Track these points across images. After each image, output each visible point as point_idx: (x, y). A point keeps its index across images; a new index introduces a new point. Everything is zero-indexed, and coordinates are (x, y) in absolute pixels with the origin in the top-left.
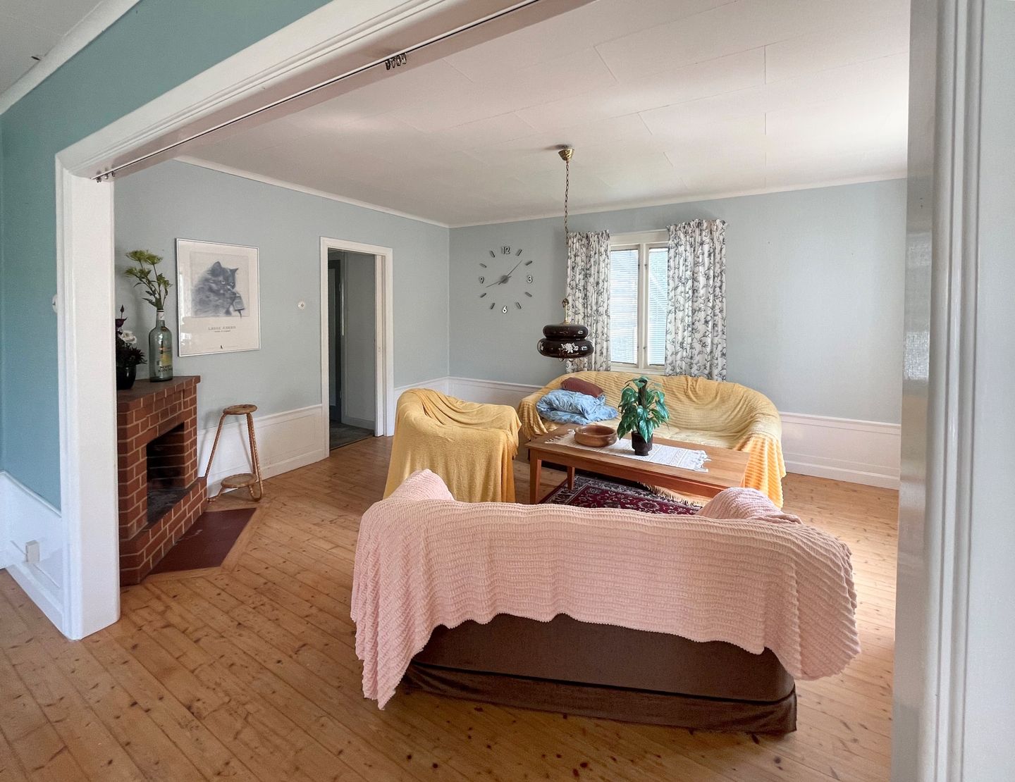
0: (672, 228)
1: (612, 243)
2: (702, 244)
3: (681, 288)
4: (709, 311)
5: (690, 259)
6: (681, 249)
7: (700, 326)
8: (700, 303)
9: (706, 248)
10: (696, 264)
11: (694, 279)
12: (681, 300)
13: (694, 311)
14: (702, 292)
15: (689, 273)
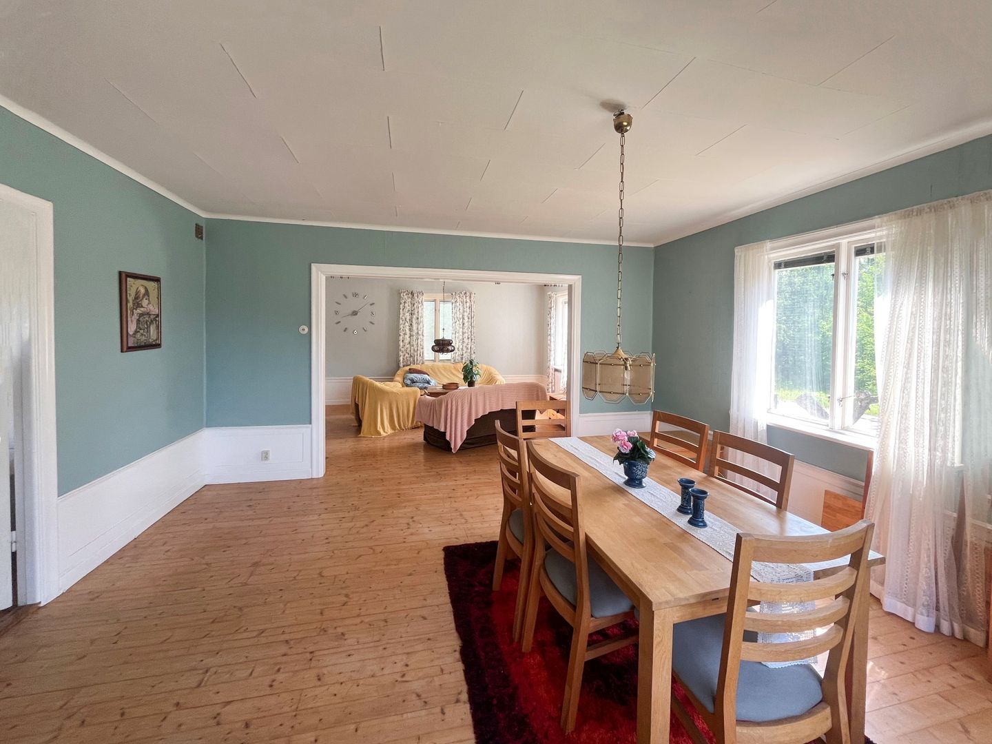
0: (454, 294)
1: (424, 297)
2: (466, 303)
3: (458, 322)
4: (470, 333)
5: (461, 309)
6: (458, 304)
7: (466, 340)
8: (465, 330)
9: (468, 304)
10: (464, 311)
11: (463, 318)
12: (458, 328)
13: (463, 333)
14: (466, 324)
15: (461, 316)
